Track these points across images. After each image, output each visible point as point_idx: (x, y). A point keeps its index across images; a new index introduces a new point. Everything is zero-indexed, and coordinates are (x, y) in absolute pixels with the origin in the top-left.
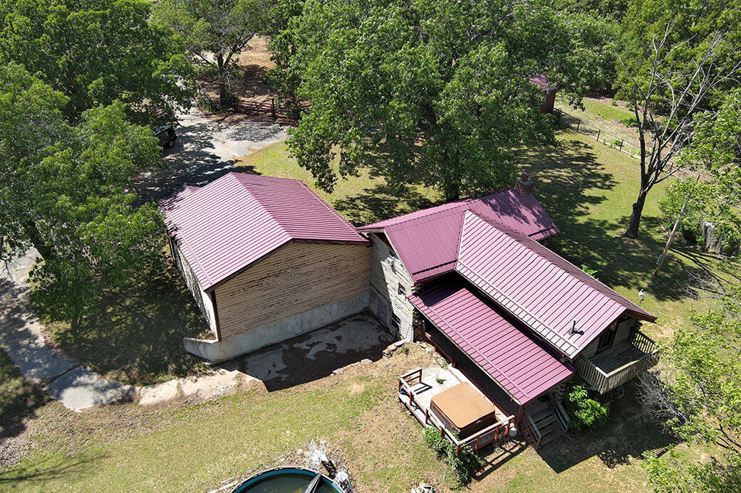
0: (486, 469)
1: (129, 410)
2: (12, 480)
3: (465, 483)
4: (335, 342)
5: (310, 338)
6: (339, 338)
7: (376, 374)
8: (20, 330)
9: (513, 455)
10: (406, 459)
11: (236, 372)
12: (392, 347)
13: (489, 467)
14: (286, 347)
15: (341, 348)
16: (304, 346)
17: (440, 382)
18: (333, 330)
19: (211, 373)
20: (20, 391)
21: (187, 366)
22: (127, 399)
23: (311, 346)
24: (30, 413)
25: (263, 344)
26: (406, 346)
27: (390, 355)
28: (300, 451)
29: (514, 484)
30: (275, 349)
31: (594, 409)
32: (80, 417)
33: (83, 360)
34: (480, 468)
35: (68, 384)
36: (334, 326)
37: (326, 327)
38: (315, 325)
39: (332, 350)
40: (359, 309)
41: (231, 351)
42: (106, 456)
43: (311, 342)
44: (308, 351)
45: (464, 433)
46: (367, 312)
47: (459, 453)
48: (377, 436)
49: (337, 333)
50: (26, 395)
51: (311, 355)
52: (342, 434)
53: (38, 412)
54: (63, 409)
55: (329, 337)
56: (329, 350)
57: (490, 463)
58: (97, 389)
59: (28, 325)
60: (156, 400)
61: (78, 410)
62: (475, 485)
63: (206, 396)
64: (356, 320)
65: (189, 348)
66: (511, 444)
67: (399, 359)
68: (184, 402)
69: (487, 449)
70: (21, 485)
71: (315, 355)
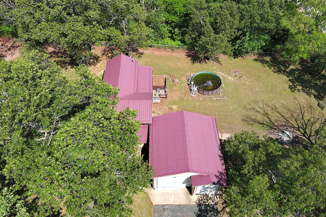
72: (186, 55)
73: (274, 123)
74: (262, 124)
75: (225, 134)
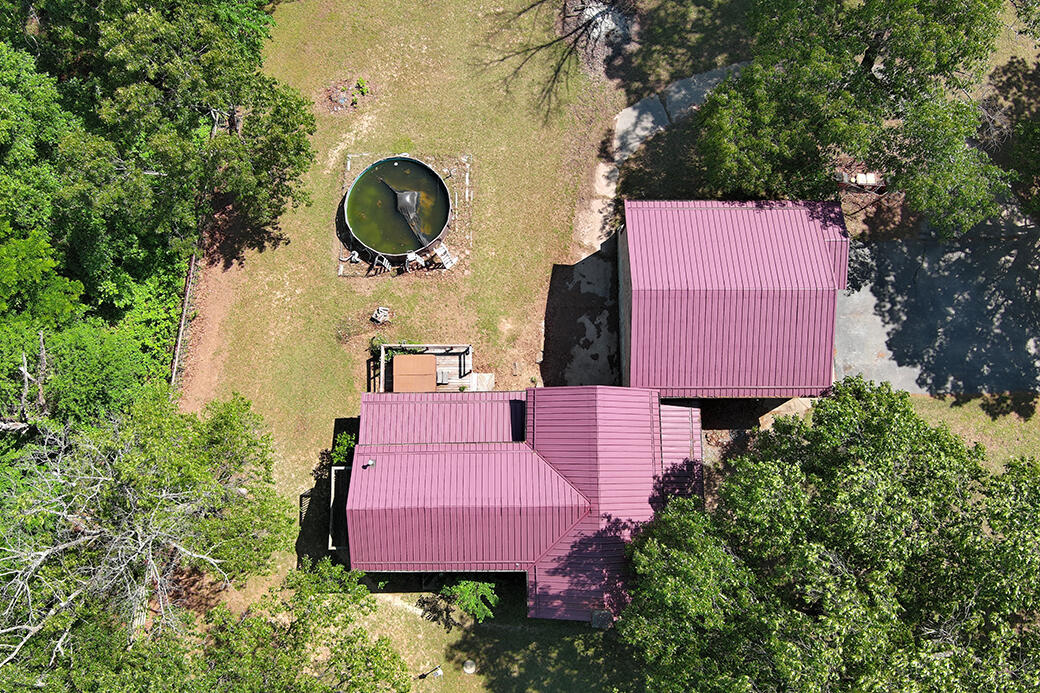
0: (372, 372)
2: (559, 66)
4: (592, 351)
5: (609, 329)
6: (595, 357)
7: (513, 351)
11: (599, 248)
13: (372, 375)
14: (609, 303)
15: (579, 352)
16: (603, 319)
18: (610, 358)
19: (604, 228)
22: (605, 154)
23: (598, 327)
28: (467, 253)
29: (350, 383)
30: (611, 292)
32: (609, 117)
35: (644, 112)
36: (615, 363)
37: (618, 353)
39: (581, 343)
42: (545, 125)
43: (604, 330)
44: (592, 320)
49: (603, 359)
50: (647, 81)
51: (584, 319)
52: (466, 289)
54: (620, 107)
55: (601, 347)
56: (583, 339)
57: (374, 378)
62: (366, 355)
63: (581, 216)
68: (582, 197)
70: (551, 70)
71: (583, 324)
72: (227, 265)
73: (555, 39)
74: (557, 71)
75: (597, 188)
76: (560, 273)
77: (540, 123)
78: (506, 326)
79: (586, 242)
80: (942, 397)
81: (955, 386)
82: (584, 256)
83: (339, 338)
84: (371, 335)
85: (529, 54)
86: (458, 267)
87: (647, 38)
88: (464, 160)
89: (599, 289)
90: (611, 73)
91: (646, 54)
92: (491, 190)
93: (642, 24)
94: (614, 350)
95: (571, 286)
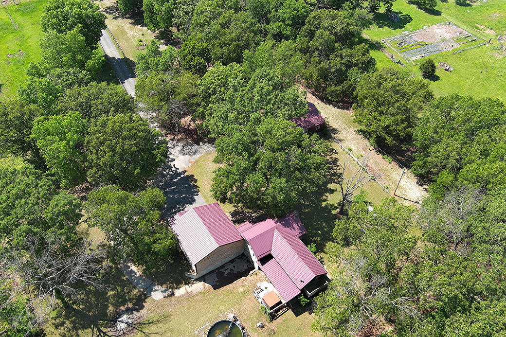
1: (173, 298)
2: (147, 324)
3: (271, 321)
4: (233, 268)
5: (224, 267)
6: (234, 267)
7: (247, 284)
8: (130, 270)
9: (285, 312)
10: (255, 314)
11: (202, 282)
12: (251, 272)
13: (278, 316)
14: (217, 271)
15: (235, 271)
16: (223, 270)
17: (266, 288)
18: (232, 263)
19: (195, 283)
20: (139, 294)
21: (188, 281)
22: (173, 294)
23: (225, 270)
24: (144, 301)
25: (210, 271)
26: (256, 272)
27: (251, 275)
28: (226, 313)
30: (214, 273)
31: (305, 301)
32: (159, 302)
33: (153, 281)
34: (276, 316)
35: (151, 291)
36: (232, 261)
37: (229, 262)
38: (226, 262)
40: (241, 253)
41: (200, 275)
42: (171, 315)
43: (225, 269)
44: (225, 273)
45: (271, 308)
46: (243, 254)
47: (270, 314)
48: (247, 307)
49: (233, 264)
50: (141, 295)
51: (225, 274)
52: (237, 306)
53: (146, 300)
54: (153, 299)
55: (231, 266)
56: (231, 272)
58: (162, 292)
59: (131, 268)
60: (180, 294)
61: (157, 300)
62: (274, 321)
63: (195, 292)
64: (239, 258)
65: (186, 275)
66: (285, 308)
67: (254, 277)
68: (189, 295)
69: (278, 310)
70: (150, 325)
71: (227, 274)
75: (184, 293)
76: (215, 287)
77: (172, 317)
78: (241, 290)
79: (202, 287)
80: (198, 190)
81: (194, 189)
82: (207, 285)
83: (275, 333)
84: (267, 324)
85: (147, 334)
86: (232, 313)
87: (124, 303)
88: (197, 332)
89: (214, 276)
90: (142, 307)
91: (130, 300)
92: (202, 319)
93: (120, 306)
94: (229, 263)
95: (218, 283)
